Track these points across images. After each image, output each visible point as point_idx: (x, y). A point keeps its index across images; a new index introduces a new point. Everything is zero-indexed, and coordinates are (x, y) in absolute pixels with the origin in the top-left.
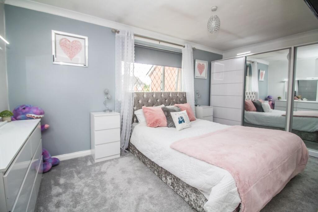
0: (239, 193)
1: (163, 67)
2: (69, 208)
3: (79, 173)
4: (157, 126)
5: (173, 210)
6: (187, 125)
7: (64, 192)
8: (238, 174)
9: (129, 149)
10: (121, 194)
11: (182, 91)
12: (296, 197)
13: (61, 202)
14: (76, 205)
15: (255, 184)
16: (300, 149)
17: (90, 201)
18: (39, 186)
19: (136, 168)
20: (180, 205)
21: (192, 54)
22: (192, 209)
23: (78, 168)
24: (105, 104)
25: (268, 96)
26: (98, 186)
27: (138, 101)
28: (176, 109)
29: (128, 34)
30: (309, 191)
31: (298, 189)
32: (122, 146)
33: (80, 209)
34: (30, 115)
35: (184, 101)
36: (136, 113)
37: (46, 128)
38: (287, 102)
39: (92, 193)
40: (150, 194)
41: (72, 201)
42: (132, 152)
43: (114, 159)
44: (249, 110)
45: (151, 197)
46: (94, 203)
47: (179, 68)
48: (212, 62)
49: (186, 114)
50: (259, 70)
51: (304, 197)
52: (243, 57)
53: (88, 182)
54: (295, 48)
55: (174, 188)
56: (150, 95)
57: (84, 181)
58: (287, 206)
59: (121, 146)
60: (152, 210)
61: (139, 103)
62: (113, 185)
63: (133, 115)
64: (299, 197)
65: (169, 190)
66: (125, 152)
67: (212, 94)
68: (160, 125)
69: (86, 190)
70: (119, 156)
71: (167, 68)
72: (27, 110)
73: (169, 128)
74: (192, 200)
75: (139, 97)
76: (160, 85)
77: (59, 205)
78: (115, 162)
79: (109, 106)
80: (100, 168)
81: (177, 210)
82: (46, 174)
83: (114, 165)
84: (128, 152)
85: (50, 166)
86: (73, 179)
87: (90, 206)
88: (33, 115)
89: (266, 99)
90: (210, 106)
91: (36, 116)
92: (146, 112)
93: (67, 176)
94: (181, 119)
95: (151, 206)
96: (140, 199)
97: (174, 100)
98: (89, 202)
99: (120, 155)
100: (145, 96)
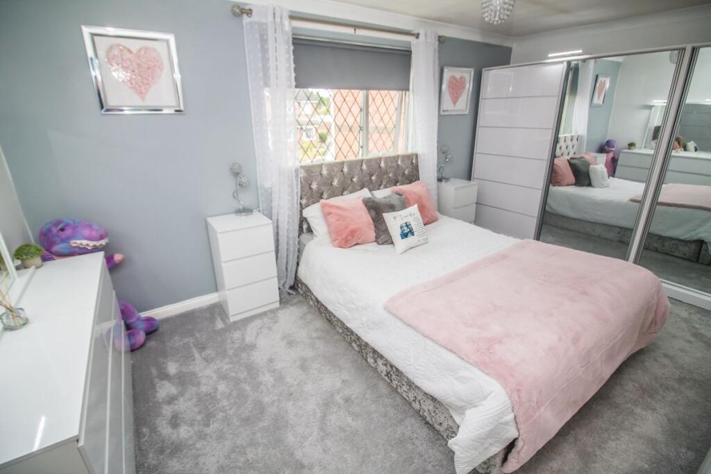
0: (517, 423)
1: (365, 91)
2: (196, 428)
3: (202, 348)
4: (354, 243)
5: (390, 426)
6: (419, 241)
7: (182, 394)
8: (519, 390)
9: (296, 287)
10: (291, 394)
11: (410, 151)
12: (626, 396)
13: (180, 416)
14: (209, 421)
15: (548, 402)
16: (653, 304)
17: (233, 410)
18: (131, 382)
19: (314, 335)
20: (403, 417)
21: (437, 52)
22: (426, 424)
23: (198, 335)
24: (235, 196)
25: (607, 142)
26: (244, 378)
27: (310, 185)
28: (395, 200)
29: (274, 14)
30: (653, 383)
31: (632, 380)
32: (282, 282)
33: (218, 430)
34: (79, 242)
35: (413, 177)
36: (306, 213)
37: (117, 262)
38: (655, 156)
39: (234, 393)
40: (346, 393)
41: (199, 412)
42: (302, 295)
43: (269, 313)
44: (558, 182)
45: (347, 400)
46: (243, 416)
47: (402, 90)
48: (484, 70)
49: (418, 214)
50: (597, 76)
51: (642, 398)
52: (563, 61)
53: (224, 370)
54: (694, 51)
55: (391, 381)
56: (336, 169)
57: (216, 367)
58: (605, 419)
59: (279, 283)
60: (351, 427)
61: (311, 188)
62: (273, 374)
63: (300, 218)
64: (631, 396)
65: (381, 382)
66: (289, 294)
67: (478, 151)
68: (360, 241)
69: (222, 387)
70: (277, 305)
71: (373, 93)
72: (68, 232)
73: (382, 246)
74: (426, 410)
75: (310, 176)
76: (358, 138)
77: (176, 421)
78: (271, 319)
79: (246, 200)
80: (243, 335)
81: (397, 426)
82: (138, 352)
83: (270, 328)
84: (295, 294)
85: (141, 336)
86: (192, 363)
87: (236, 422)
88: (85, 242)
89: (602, 150)
90: (472, 182)
91: (92, 244)
92: (330, 214)
93: (180, 355)
94: (405, 228)
95: (349, 419)
96: (327, 404)
97: (390, 175)
98: (231, 414)
99: (279, 303)
100: (325, 172)
